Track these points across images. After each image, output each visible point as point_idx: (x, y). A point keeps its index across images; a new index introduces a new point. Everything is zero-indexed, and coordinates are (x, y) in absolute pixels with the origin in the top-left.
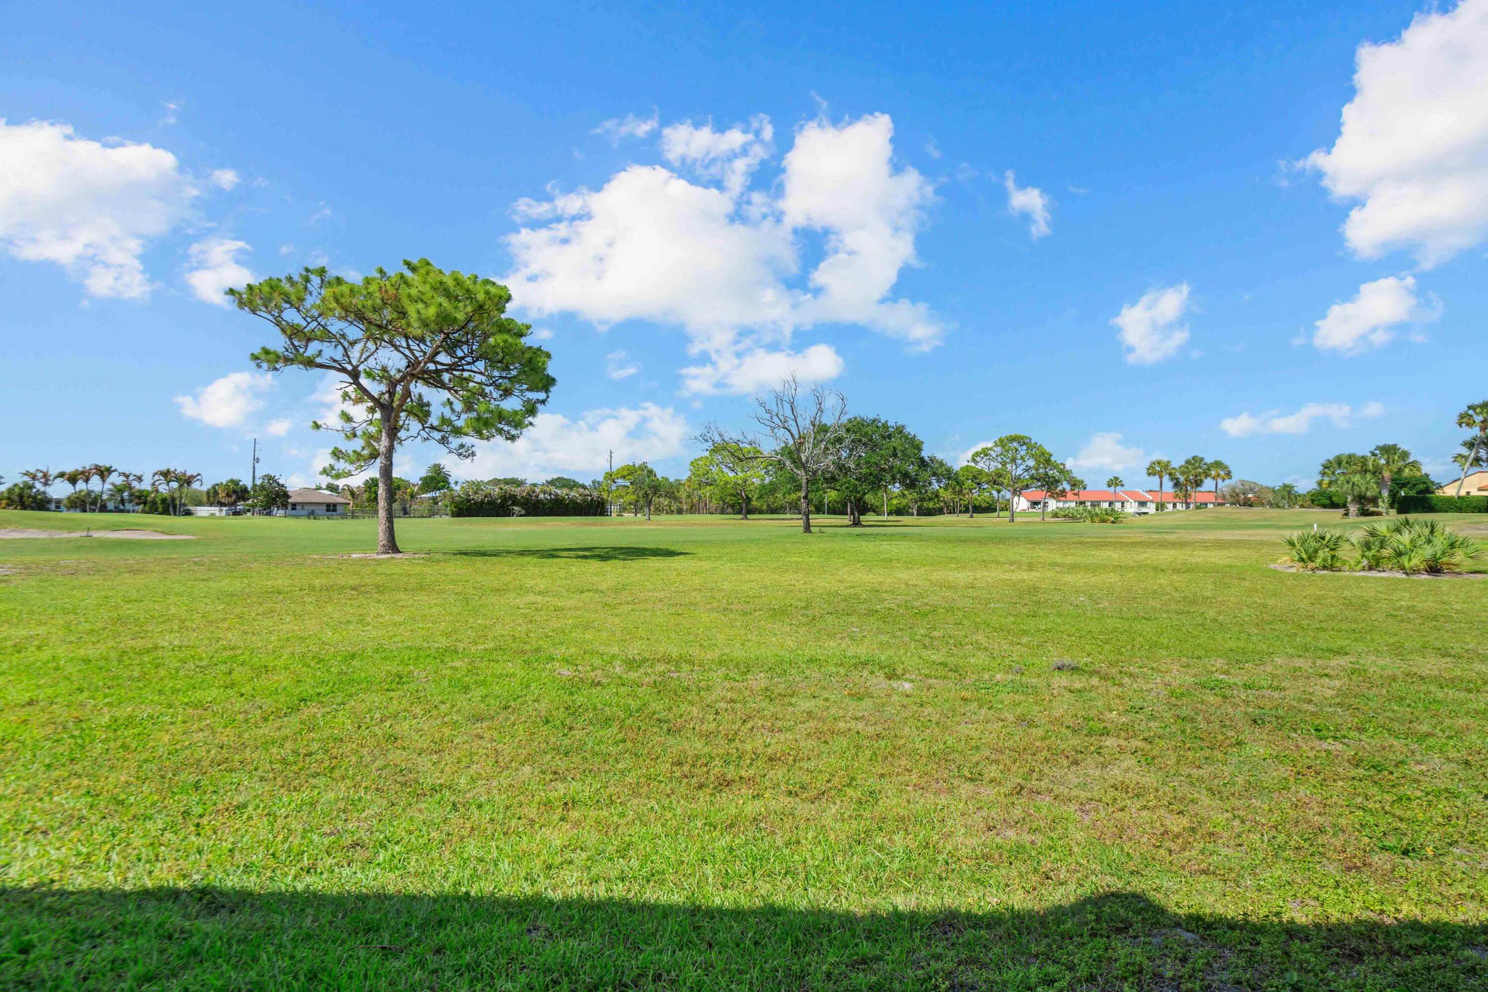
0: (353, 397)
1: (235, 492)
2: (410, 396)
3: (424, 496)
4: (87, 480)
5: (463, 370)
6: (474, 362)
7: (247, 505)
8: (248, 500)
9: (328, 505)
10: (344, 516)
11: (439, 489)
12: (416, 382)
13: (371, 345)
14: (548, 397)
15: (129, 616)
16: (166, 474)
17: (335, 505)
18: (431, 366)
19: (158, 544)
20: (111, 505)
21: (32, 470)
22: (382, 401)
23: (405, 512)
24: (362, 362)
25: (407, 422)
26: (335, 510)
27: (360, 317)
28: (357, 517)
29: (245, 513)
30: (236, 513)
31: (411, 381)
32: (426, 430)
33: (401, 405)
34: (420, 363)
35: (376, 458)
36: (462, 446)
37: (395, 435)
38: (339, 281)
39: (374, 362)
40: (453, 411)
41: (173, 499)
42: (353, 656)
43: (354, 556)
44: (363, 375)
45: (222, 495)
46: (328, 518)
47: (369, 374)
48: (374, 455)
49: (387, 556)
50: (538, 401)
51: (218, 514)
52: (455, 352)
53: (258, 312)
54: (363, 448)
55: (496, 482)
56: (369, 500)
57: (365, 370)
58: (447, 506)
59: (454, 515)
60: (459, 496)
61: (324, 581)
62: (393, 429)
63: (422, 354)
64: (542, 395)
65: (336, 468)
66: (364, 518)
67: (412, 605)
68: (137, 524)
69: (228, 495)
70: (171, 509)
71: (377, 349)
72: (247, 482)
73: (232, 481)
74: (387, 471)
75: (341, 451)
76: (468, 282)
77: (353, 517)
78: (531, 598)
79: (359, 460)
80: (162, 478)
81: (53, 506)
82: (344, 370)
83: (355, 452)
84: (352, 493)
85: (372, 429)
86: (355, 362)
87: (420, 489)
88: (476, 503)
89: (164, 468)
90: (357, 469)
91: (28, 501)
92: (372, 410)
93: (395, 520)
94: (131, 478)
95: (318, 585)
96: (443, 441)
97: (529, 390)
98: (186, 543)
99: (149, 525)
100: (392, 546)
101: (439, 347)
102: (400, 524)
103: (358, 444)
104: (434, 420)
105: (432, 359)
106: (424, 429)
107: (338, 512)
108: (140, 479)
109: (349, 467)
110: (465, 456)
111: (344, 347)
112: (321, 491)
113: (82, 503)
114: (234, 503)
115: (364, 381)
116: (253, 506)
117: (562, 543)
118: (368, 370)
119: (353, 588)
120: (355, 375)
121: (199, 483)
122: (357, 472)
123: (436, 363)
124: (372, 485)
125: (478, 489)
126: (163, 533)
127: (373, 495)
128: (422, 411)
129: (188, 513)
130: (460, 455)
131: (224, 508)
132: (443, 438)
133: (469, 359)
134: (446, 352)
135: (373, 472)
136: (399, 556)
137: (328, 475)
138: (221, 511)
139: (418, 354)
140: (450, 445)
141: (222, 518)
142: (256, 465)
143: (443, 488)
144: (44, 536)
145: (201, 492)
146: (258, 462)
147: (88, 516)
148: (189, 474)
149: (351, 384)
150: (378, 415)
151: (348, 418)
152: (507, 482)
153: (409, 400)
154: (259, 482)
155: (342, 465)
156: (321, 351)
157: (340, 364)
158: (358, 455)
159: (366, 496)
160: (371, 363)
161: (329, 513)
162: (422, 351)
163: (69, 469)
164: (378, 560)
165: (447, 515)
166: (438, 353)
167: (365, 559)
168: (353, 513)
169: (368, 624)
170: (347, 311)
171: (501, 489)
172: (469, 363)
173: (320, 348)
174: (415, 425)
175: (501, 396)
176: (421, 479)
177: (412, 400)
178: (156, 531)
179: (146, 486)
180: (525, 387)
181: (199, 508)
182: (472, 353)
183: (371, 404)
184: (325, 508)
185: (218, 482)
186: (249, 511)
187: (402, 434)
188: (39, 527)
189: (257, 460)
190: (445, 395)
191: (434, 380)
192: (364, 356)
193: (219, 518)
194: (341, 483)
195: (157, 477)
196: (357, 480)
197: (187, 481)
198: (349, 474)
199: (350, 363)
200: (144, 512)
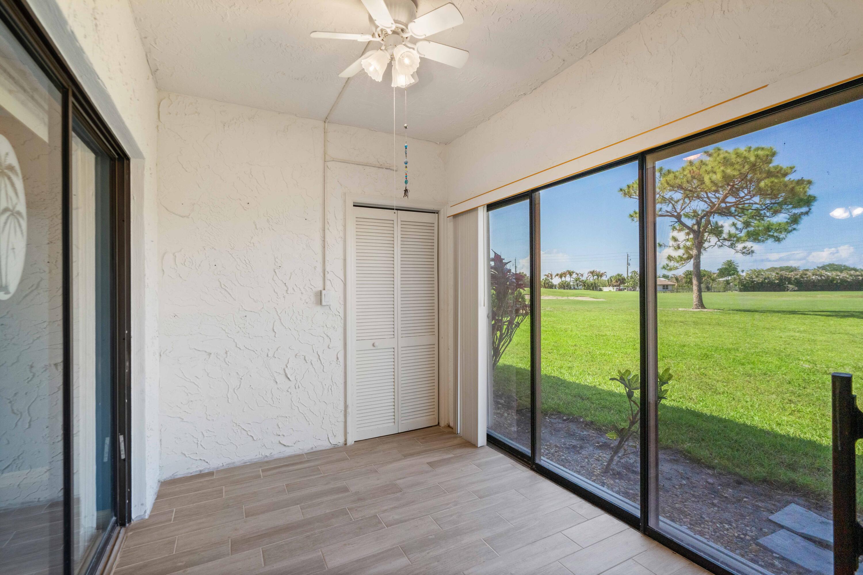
0: (678, 228)
1: (619, 280)
2: (710, 223)
3: (721, 279)
4: (565, 277)
5: (745, 204)
6: (752, 198)
7: (625, 286)
8: (625, 283)
9: (664, 286)
10: (672, 291)
11: (731, 275)
12: (714, 215)
13: (687, 200)
14: (810, 209)
15: (594, 324)
16: (592, 273)
17: (667, 286)
18: (723, 205)
19: (592, 303)
20: (572, 287)
21: (547, 274)
22: (693, 228)
23: (708, 289)
24: (683, 210)
25: (709, 238)
26: (667, 288)
27: (680, 187)
28: (680, 292)
29: (624, 290)
30: (620, 290)
31: (711, 216)
32: (721, 241)
33: (704, 230)
34: (716, 205)
35: (691, 259)
36: (745, 248)
37: (702, 246)
38: (669, 172)
39: (689, 209)
40: (737, 229)
41: (595, 283)
42: (684, 346)
43: (680, 309)
44: (683, 217)
45: (614, 281)
46: (664, 293)
47: (687, 216)
48: (690, 257)
49: (698, 310)
50: (802, 214)
51: (612, 291)
52: (738, 195)
53: (632, 197)
54: (684, 254)
55: (773, 269)
56: (686, 283)
57: (684, 214)
58: (736, 285)
59: (741, 290)
60: (745, 279)
61: (667, 319)
62: (700, 243)
63: (717, 200)
64: (804, 209)
65: (670, 265)
66: (683, 292)
67: (713, 331)
68: (584, 294)
69: (617, 282)
70: (595, 288)
71: (690, 201)
72: (625, 276)
73: (618, 275)
74: (697, 265)
75: (672, 257)
76: (745, 153)
77: (677, 292)
78: (792, 333)
79: (681, 261)
80: (591, 274)
81: (554, 288)
82: (673, 216)
83: (679, 256)
84: (677, 279)
85: (689, 244)
86: (678, 211)
87: (718, 276)
88: (758, 283)
89: (592, 270)
90: (680, 265)
91: (547, 285)
92: (688, 234)
93: (702, 293)
94: (579, 275)
95: (664, 320)
96: (732, 246)
97: (794, 207)
98: (602, 302)
99: (588, 295)
100: (701, 305)
101: (727, 194)
102: (706, 296)
103: (681, 252)
104: (725, 235)
105: (723, 201)
106: (719, 241)
107: (669, 289)
108: (582, 275)
109: (676, 265)
110: (747, 254)
111: (672, 204)
112: (660, 279)
113: (565, 286)
114: (619, 286)
115: (684, 219)
116: (627, 286)
117: (826, 308)
118: (686, 214)
119: (682, 322)
120: (678, 217)
121: (605, 276)
122: (681, 267)
123: (725, 203)
124: (688, 274)
125: (758, 274)
126: (594, 298)
127: (689, 280)
128: (717, 231)
129: (601, 290)
130: (743, 253)
131: (615, 288)
132: (732, 244)
133: (747, 197)
134: (732, 196)
135: (690, 266)
136: (705, 310)
137: (665, 269)
138: (614, 289)
139: (713, 200)
140: (737, 248)
141: (615, 292)
142: (629, 267)
143: (733, 274)
144: (555, 298)
145: (605, 280)
146: (629, 265)
147: (566, 291)
148: (601, 272)
149: (676, 222)
150: (691, 236)
151: (675, 239)
152: (782, 269)
153: (710, 226)
154: (630, 275)
155: (672, 264)
156: (661, 208)
157: (671, 213)
158: (681, 258)
159: (684, 280)
160: (687, 210)
161: (665, 290)
162: (716, 198)
163: (560, 273)
164: (693, 312)
165: (737, 290)
166: (728, 197)
167: (686, 311)
168: (677, 290)
169: (690, 336)
170: (673, 187)
171: (777, 274)
172: (748, 199)
173: (661, 207)
174: (713, 239)
175: (772, 214)
176: (718, 269)
177: (711, 226)
178: (591, 297)
179: (584, 278)
180: (790, 206)
181: (604, 288)
182: (750, 193)
183: (687, 231)
184: (662, 287)
185: (613, 275)
186: (625, 289)
187: (706, 245)
188: (553, 295)
189: (628, 264)
190: (731, 220)
191: (725, 212)
192: (683, 207)
193: (613, 292)
194: (670, 274)
195: (589, 274)
196: (680, 272)
197: (600, 275)
198: (677, 268)
199: (676, 211)
200: (584, 289)
